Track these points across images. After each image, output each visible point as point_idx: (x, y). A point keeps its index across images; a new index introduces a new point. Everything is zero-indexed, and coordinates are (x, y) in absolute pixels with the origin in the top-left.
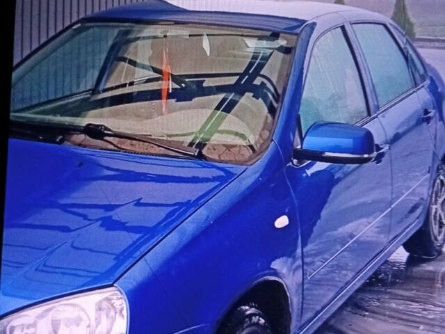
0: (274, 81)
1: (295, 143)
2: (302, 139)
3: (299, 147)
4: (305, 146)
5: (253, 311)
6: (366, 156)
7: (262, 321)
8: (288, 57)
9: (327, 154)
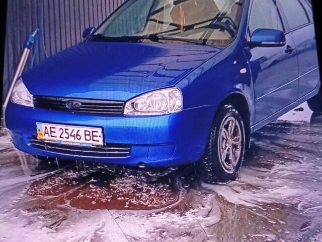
0: (234, 20)
1: (247, 39)
2: (251, 37)
3: (249, 41)
4: (252, 40)
5: (230, 106)
6: (281, 43)
7: (237, 112)
8: (240, 7)
9: (263, 43)
